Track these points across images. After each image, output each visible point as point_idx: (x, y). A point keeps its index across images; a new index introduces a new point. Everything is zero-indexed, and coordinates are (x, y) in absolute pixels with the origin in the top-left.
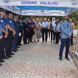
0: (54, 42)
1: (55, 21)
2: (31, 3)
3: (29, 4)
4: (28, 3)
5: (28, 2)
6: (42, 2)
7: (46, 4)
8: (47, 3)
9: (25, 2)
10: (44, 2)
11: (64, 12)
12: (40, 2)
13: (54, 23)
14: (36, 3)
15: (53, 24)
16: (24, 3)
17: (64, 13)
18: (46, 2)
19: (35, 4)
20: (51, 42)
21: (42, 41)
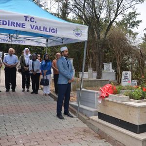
0: (28, 91)
1: (30, 55)
2: (15, 25)
3: (11, 25)
4: (9, 25)
5: (9, 22)
6: (34, 26)
7: (40, 30)
8: (42, 29)
9: (3, 21)
10: (37, 26)
11: (45, 40)
12: (31, 25)
13: (27, 57)
14: (23, 25)
15: (25, 59)
16: (2, 23)
17: (45, 42)
18: (40, 27)
19: (22, 27)
20: (24, 91)
21: (7, 91)
